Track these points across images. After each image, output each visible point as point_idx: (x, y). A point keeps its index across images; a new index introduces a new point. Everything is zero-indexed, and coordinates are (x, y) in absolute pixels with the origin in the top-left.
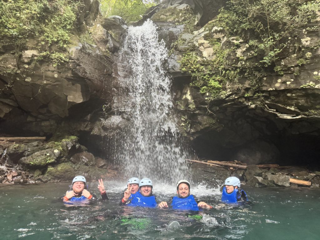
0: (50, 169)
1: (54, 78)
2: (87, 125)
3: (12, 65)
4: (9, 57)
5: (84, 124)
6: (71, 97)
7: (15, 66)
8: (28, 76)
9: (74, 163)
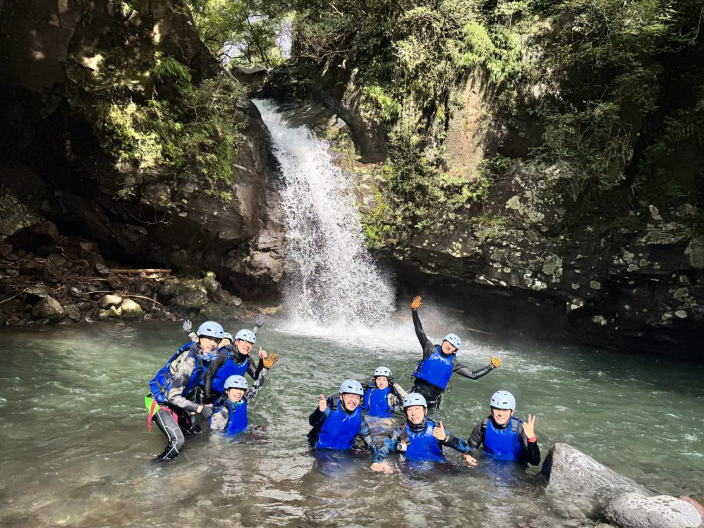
0: (203, 311)
1: (212, 215)
3: (165, 197)
5: (227, 260)
6: (223, 233)
8: (184, 211)
9: (217, 303)
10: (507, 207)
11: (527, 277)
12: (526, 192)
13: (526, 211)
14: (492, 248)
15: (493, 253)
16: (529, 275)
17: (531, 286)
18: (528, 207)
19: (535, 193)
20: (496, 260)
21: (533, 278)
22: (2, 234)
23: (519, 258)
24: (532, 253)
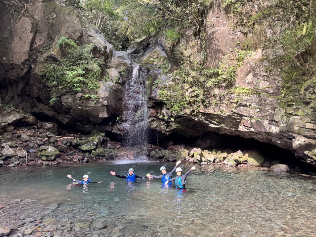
0: (93, 151)
1: (92, 107)
2: (110, 128)
4: (69, 96)
5: (108, 127)
6: (101, 115)
7: (72, 101)
8: (79, 106)
9: (104, 148)
10: (247, 81)
11: (265, 124)
12: (256, 70)
13: (258, 81)
14: (242, 108)
15: (243, 111)
16: (267, 123)
17: (269, 130)
18: (258, 78)
19: (261, 69)
20: (246, 115)
21: (270, 124)
22: (6, 123)
23: (259, 113)
24: (266, 108)
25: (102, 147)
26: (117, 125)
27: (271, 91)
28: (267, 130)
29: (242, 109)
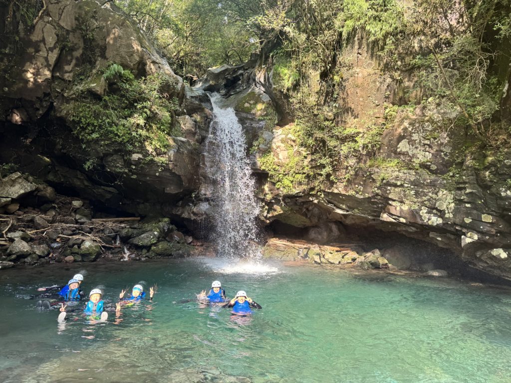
0: (153, 248)
1: (156, 176)
2: (179, 210)
3: (120, 165)
4: (118, 158)
5: (176, 209)
6: (168, 189)
7: (123, 165)
9: (169, 242)
12: (413, 135)
14: (389, 188)
15: (390, 193)
16: (425, 211)
17: (427, 222)
18: (417, 148)
19: (421, 135)
20: (394, 199)
21: (429, 213)
22: (8, 197)
23: (414, 196)
24: (425, 190)
25: (166, 240)
26: (190, 206)
27: (434, 167)
28: (425, 221)
29: (389, 190)
